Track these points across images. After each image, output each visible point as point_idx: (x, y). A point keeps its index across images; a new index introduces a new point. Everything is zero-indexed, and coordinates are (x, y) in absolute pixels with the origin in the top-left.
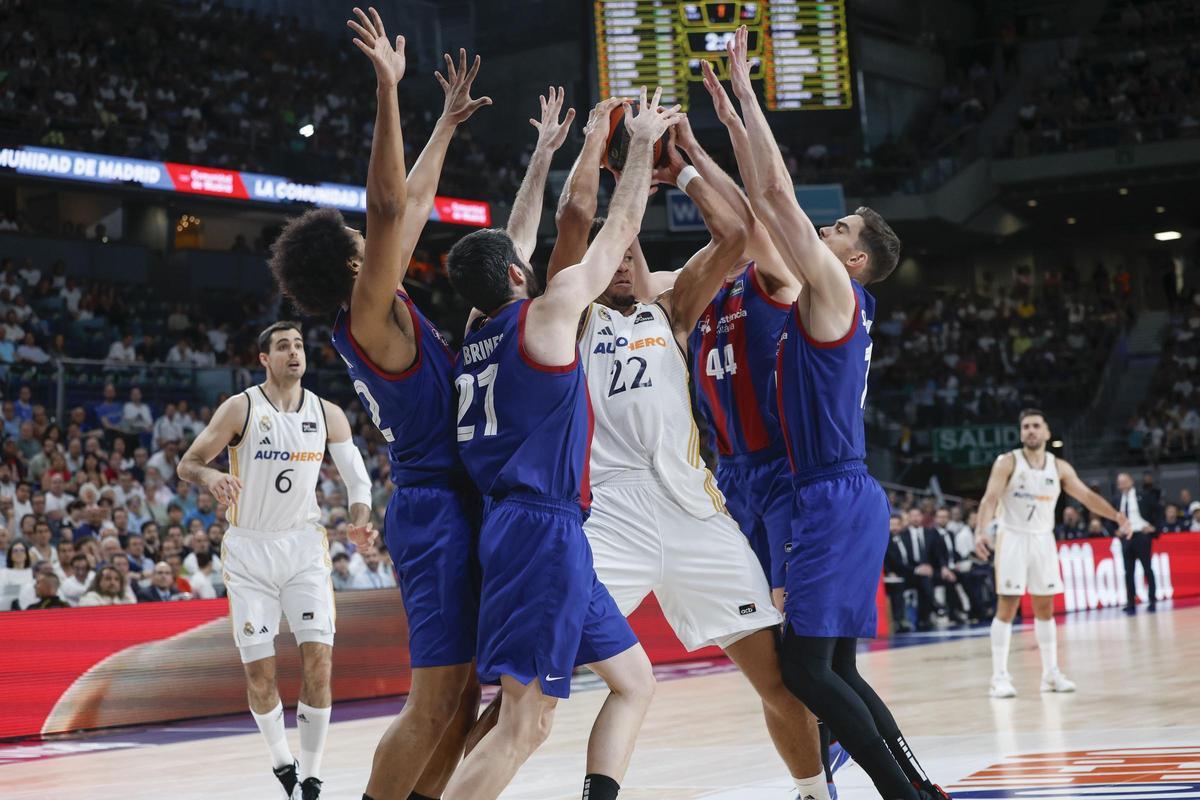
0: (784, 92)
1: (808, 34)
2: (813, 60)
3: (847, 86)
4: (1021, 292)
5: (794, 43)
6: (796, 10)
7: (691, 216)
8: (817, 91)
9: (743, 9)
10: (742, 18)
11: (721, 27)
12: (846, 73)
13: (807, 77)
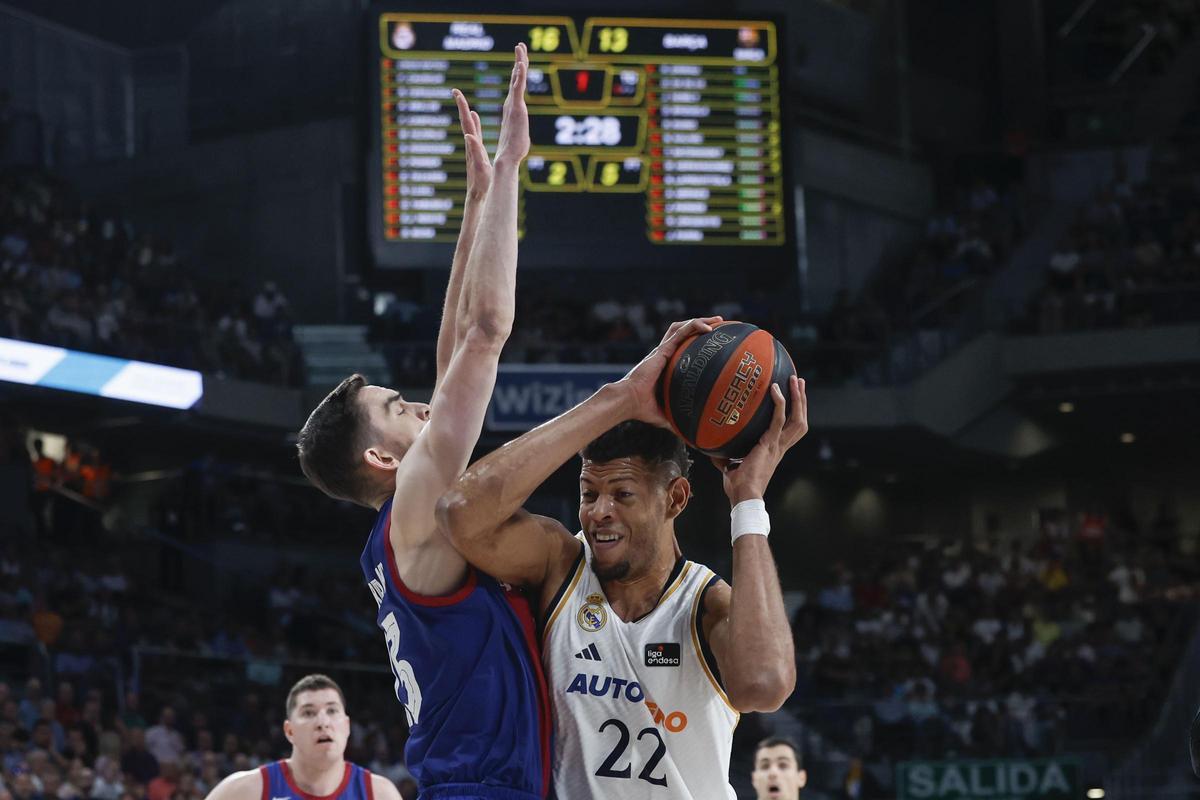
0: (677, 215)
1: (718, 125)
2: (725, 166)
3: (777, 209)
4: (1044, 549)
5: (696, 138)
6: (701, 84)
7: (522, 407)
8: (730, 215)
9: (617, 79)
10: (615, 94)
11: (579, 107)
12: (777, 187)
13: (715, 193)
